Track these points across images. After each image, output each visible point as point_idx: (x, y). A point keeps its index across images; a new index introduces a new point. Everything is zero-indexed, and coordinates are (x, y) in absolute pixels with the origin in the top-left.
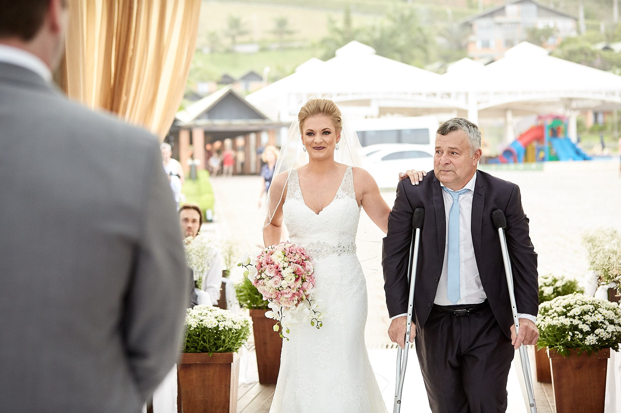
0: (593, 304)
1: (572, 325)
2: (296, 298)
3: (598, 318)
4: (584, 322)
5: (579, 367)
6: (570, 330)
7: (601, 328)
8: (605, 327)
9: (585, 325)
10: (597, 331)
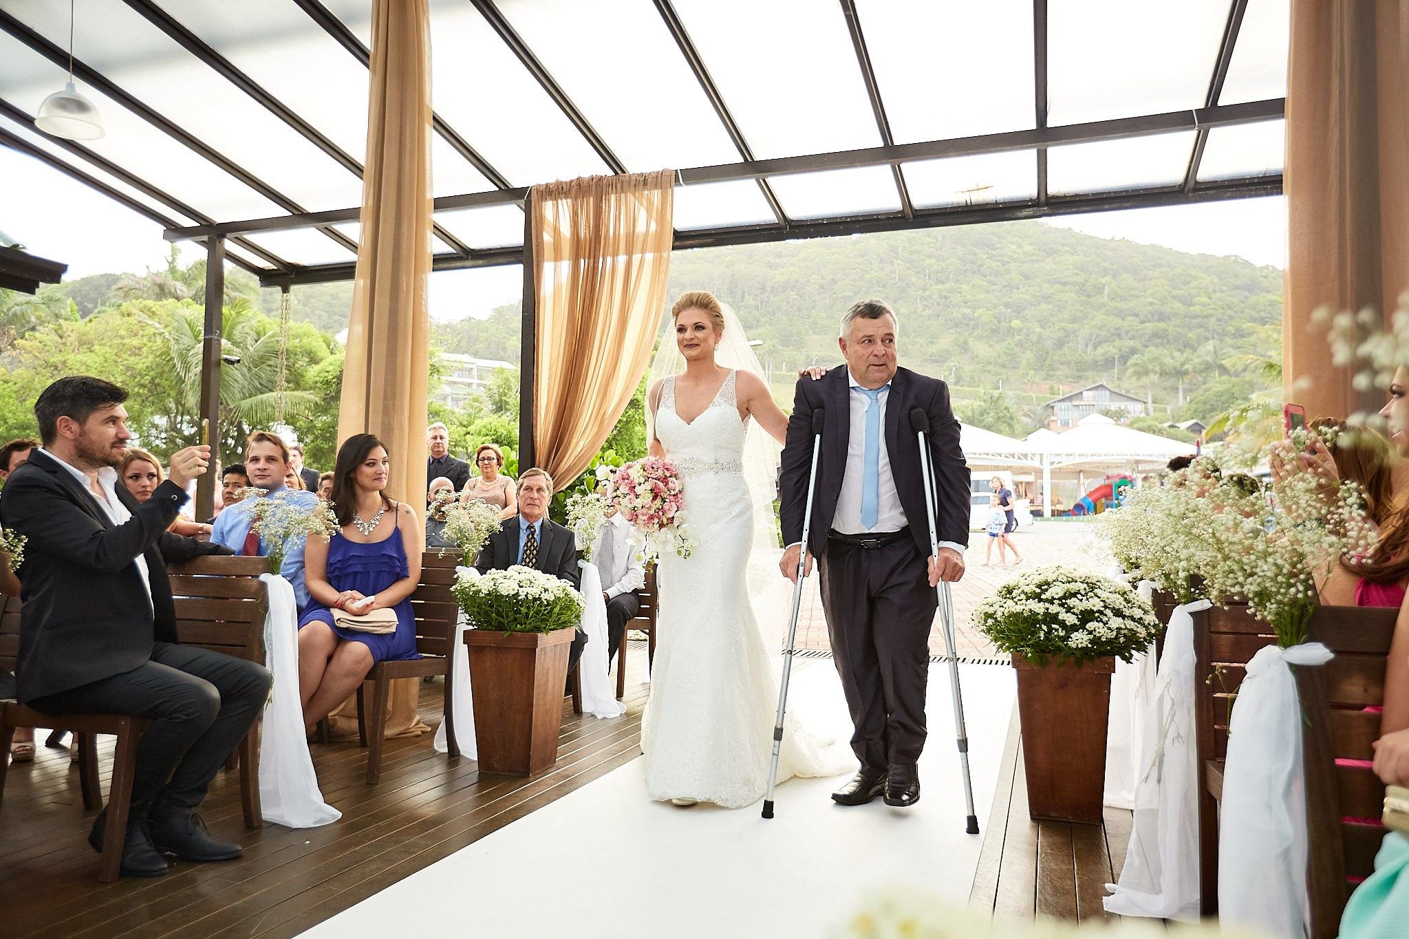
0: (1087, 583)
1: (1047, 614)
2: (656, 520)
3: (1094, 604)
4: (1069, 610)
5: (1062, 685)
6: (1045, 622)
7: (1098, 621)
8: (1105, 619)
9: (1069, 614)
10: (1090, 626)
